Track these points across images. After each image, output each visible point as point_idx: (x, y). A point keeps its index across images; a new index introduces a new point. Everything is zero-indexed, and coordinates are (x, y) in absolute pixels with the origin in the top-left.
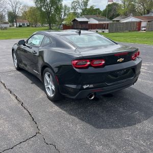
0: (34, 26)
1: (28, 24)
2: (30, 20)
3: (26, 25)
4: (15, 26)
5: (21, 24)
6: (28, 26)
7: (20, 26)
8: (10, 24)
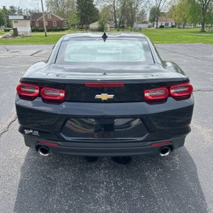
0: (182, 26)
1: (174, 24)
2: (177, 18)
3: (170, 25)
4: (155, 26)
5: (164, 24)
6: (173, 27)
7: (162, 27)
8: (150, 24)
